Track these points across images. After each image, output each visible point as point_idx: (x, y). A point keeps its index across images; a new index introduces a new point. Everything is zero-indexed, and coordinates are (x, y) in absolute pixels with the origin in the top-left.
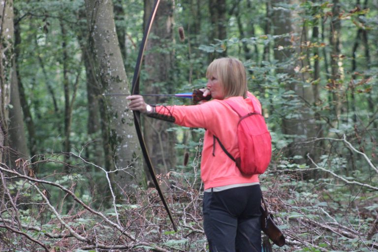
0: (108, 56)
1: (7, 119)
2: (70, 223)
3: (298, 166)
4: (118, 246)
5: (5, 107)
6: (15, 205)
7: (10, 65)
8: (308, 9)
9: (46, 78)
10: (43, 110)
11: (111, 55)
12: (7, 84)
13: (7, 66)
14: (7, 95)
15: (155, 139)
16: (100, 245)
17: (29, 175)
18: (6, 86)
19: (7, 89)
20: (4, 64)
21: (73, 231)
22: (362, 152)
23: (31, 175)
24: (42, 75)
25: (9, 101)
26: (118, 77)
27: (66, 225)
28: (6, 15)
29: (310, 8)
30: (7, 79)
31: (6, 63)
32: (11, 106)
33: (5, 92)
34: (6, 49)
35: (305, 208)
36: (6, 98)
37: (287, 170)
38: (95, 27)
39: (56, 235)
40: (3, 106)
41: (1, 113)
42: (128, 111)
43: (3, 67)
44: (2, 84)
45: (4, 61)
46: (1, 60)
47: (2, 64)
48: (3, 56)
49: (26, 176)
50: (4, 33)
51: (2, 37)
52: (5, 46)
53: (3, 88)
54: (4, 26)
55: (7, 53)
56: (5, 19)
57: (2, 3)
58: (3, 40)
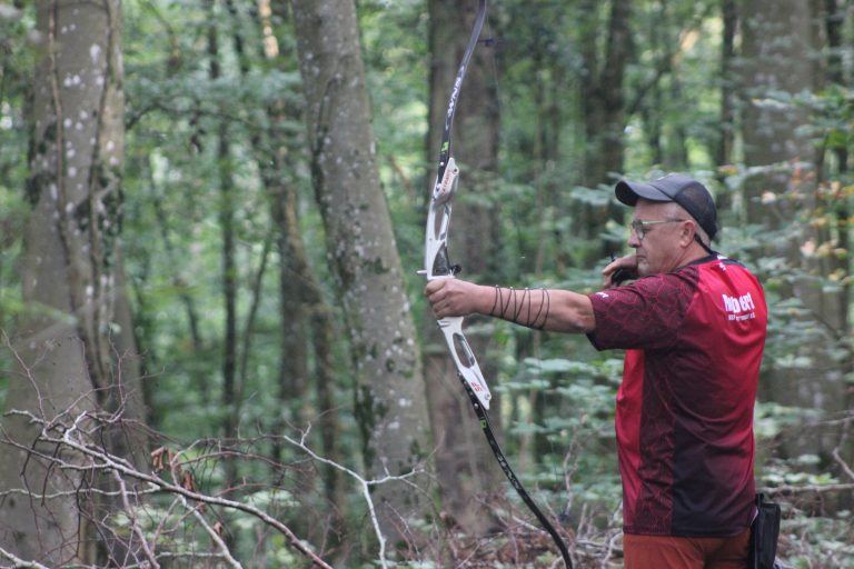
0: (357, 211)
1: (106, 357)
3: (812, 478)
5: (102, 328)
6: (152, 554)
7: (115, 230)
8: (834, 105)
9: (173, 263)
10: (163, 340)
11: (364, 208)
12: (108, 275)
13: (109, 232)
14: (107, 300)
15: (451, 412)
18: (103, 280)
19: (107, 287)
20: (101, 227)
23: (188, 486)
25: (111, 315)
26: (379, 261)
28: (107, 109)
30: (106, 263)
31: (106, 223)
32: (116, 328)
33: (102, 294)
34: (104, 192)
36: (103, 309)
37: (785, 487)
38: (327, 141)
40: (96, 328)
41: (92, 343)
42: (400, 341)
43: (99, 234)
44: (95, 274)
45: (101, 219)
46: (95, 217)
47: (95, 226)
48: (99, 207)
49: (179, 488)
50: (102, 153)
51: (97, 162)
52: (103, 183)
53: (97, 285)
54: (104, 135)
55: (107, 201)
56: (104, 119)
57: (100, 81)
58: (100, 169)
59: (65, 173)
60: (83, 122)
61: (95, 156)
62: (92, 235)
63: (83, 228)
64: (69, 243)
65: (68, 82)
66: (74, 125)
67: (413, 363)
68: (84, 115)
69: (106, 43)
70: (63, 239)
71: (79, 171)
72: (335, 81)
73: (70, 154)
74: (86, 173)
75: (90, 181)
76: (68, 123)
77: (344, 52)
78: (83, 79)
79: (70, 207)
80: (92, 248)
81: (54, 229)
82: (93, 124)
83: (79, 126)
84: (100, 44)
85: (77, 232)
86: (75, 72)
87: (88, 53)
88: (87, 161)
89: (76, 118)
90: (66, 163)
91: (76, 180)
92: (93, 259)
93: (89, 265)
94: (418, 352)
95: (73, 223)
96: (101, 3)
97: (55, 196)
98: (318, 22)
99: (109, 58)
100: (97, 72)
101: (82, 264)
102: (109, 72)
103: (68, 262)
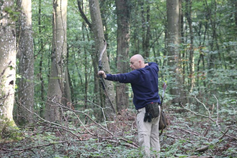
0: (103, 63)
1: (63, 86)
2: (88, 128)
3: (177, 107)
4: (106, 137)
5: (63, 82)
6: (66, 120)
7: (65, 66)
8: (181, 46)
9: (78, 71)
10: (77, 83)
11: (105, 62)
12: (64, 73)
13: (64, 66)
14: (64, 77)
15: (120, 95)
16: (99, 137)
17: (72, 109)
18: (63, 74)
19: (64, 75)
20: (63, 65)
21: (89, 131)
22: (202, 102)
23: (73, 109)
24: (77, 70)
25: (64, 80)
26: (107, 71)
27: (86, 129)
28: (64, 46)
29: (183, 46)
30: (63, 71)
31: (64, 65)
32: (65, 82)
33: (63, 76)
34: (63, 60)
35: (180, 124)
36: (63, 78)
37: (173, 109)
38: (99, 51)
39: (82, 132)
40: (62, 82)
41: (61, 84)
42: (110, 84)
43: (62, 66)
44: (62, 73)
45: (63, 64)
46: (62, 64)
47: (62, 65)
48: (62, 62)
49: (71, 109)
50: (63, 53)
51: (62, 55)
52: (63, 58)
53: (62, 75)
54: (63, 51)
55: (64, 61)
56: (63, 48)
57: (63, 42)
58: (63, 56)
59: (57, 56)
60: (60, 48)
61: (62, 54)
62: (61, 67)
63: (60, 65)
64: (57, 68)
65: (58, 42)
66: (58, 49)
67: (112, 88)
68: (60, 47)
69: (64, 35)
70: (57, 67)
71: (59, 56)
72: (100, 42)
73: (58, 53)
74: (60, 56)
75: (61, 58)
76: (57, 48)
77: (102, 37)
78: (60, 41)
79: (58, 62)
80: (61, 69)
81: (55, 66)
82: (62, 49)
83: (59, 49)
84: (63, 36)
85: (59, 66)
86: (59, 40)
87: (61, 37)
88: (61, 55)
89: (59, 48)
90: (57, 55)
91: (59, 58)
92: (61, 70)
93: (61, 71)
94: (113, 86)
95: (58, 65)
96: (63, 29)
97: (55, 60)
98: (97, 32)
99: (64, 38)
100: (62, 40)
101: (60, 71)
102: (64, 40)
103: (57, 71)
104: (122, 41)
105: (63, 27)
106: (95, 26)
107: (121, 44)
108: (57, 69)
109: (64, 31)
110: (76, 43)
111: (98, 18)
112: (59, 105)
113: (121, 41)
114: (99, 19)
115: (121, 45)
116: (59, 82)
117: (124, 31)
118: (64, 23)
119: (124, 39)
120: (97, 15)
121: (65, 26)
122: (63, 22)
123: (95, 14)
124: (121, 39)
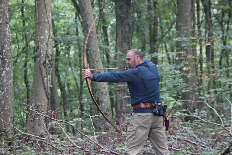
0: (95, 62)
1: (49, 92)
2: (74, 141)
3: (183, 114)
4: (95, 151)
5: (48, 86)
6: (48, 132)
7: (51, 67)
8: (190, 40)
11: (97, 62)
12: (49, 75)
13: (50, 67)
14: (49, 81)
15: (121, 102)
17: (54, 118)
18: (49, 77)
19: (49, 78)
20: (48, 66)
21: (75, 144)
22: (213, 107)
23: (56, 118)
25: (50, 83)
27: (72, 141)
28: (49, 43)
29: (191, 39)
30: (49, 73)
31: (49, 65)
32: (51, 86)
33: (48, 79)
34: (48, 59)
35: (183, 134)
36: (49, 82)
37: (178, 116)
38: (89, 49)
39: (67, 146)
40: (47, 86)
41: (47, 89)
42: (104, 88)
43: (48, 67)
44: (47, 75)
45: (48, 64)
46: (47, 64)
47: (47, 66)
48: (48, 62)
50: (48, 51)
51: (47, 53)
52: (48, 57)
53: (47, 77)
54: (48, 48)
55: (49, 61)
56: (48, 45)
57: (48, 37)
58: (48, 55)
59: (41, 56)
60: (44, 45)
61: (47, 52)
62: (46, 68)
63: (44, 66)
64: (42, 69)
65: (41, 38)
66: (42, 46)
67: (107, 92)
68: (44, 44)
69: (49, 30)
70: (40, 68)
71: (44, 55)
72: (91, 36)
73: (42, 52)
74: (45, 55)
75: (46, 57)
76: (41, 46)
78: (44, 37)
79: (42, 62)
80: (46, 70)
81: (39, 67)
82: (46, 46)
83: (43, 46)
84: (47, 30)
85: (43, 67)
86: (42, 36)
87: (45, 32)
88: (45, 53)
89: (43, 44)
90: (41, 53)
91: (43, 57)
92: (46, 72)
93: (46, 74)
94: (108, 90)
95: (42, 65)
96: (47, 22)
97: (39, 60)
98: (87, 25)
99: (49, 33)
100: (47, 35)
101: (44, 74)
102: (49, 35)
103: (42, 73)
104: (122, 35)
105: (47, 20)
106: (85, 18)
107: (120, 38)
108: (41, 71)
109: (48, 25)
110: (64, 38)
111: (87, 8)
112: (39, 113)
113: (120, 35)
114: (89, 9)
115: (121, 40)
116: (44, 86)
117: (124, 22)
118: (49, 15)
119: (124, 32)
120: (87, 4)
121: (49, 18)
122: (47, 14)
123: (84, 3)
124: (120, 32)
